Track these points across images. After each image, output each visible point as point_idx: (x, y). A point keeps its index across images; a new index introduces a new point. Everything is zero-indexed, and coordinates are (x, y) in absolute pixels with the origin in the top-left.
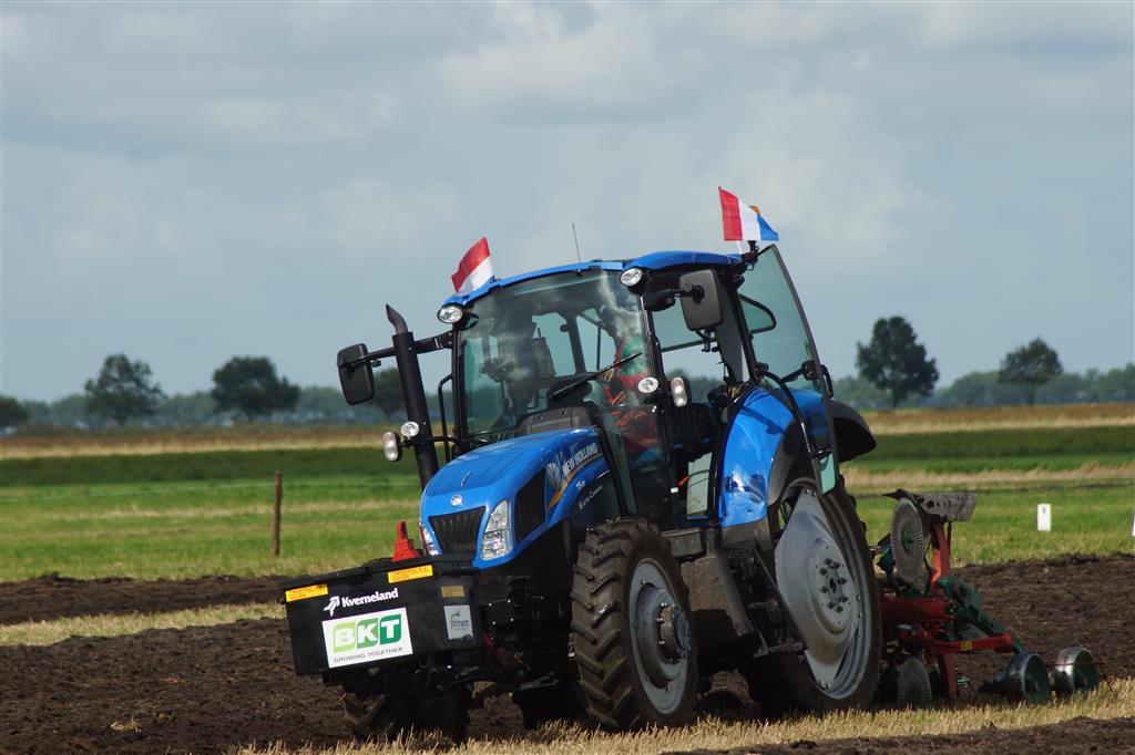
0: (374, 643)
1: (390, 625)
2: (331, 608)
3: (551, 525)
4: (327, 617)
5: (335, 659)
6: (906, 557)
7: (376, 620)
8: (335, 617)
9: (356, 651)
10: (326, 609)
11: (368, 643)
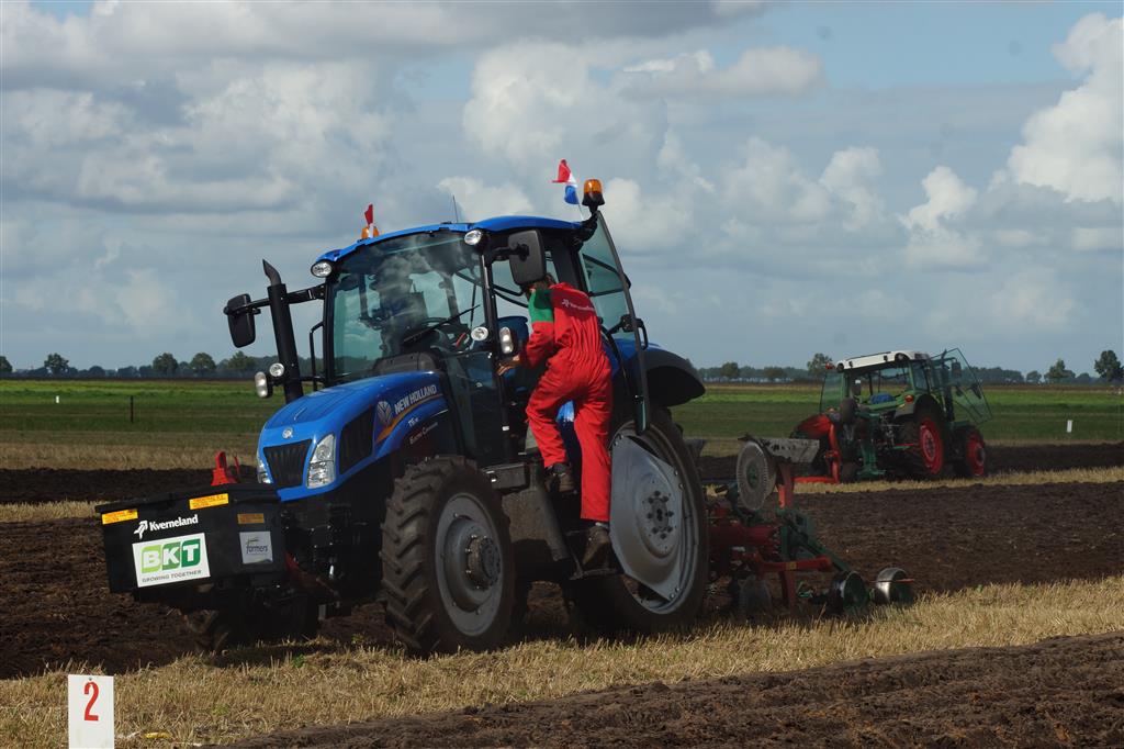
0: (176, 566)
1: (190, 549)
2: (140, 531)
3: (378, 457)
4: (137, 539)
5: (144, 580)
6: (750, 490)
7: (177, 544)
8: (143, 540)
9: (161, 573)
10: (136, 532)
11: (171, 565)
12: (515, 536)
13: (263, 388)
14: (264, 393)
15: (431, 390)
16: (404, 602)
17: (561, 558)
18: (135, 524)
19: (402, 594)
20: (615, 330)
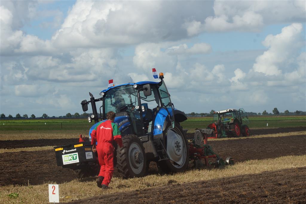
0: (72, 160)
1: (75, 156)
2: (64, 152)
4: (63, 154)
5: (65, 163)
6: (198, 141)
7: (72, 155)
8: (64, 154)
9: (68, 161)
11: (71, 160)
12: (146, 152)
13: (90, 120)
14: (90, 122)
15: (127, 120)
16: (122, 167)
17: (156, 156)
18: (62, 151)
19: (121, 165)
20: (167, 106)
